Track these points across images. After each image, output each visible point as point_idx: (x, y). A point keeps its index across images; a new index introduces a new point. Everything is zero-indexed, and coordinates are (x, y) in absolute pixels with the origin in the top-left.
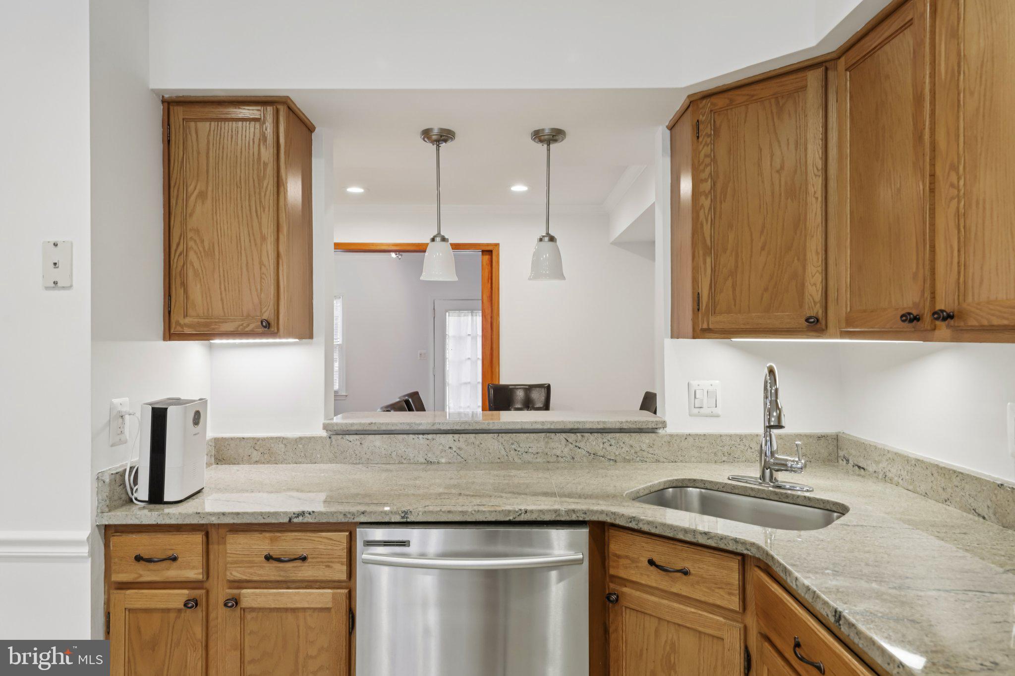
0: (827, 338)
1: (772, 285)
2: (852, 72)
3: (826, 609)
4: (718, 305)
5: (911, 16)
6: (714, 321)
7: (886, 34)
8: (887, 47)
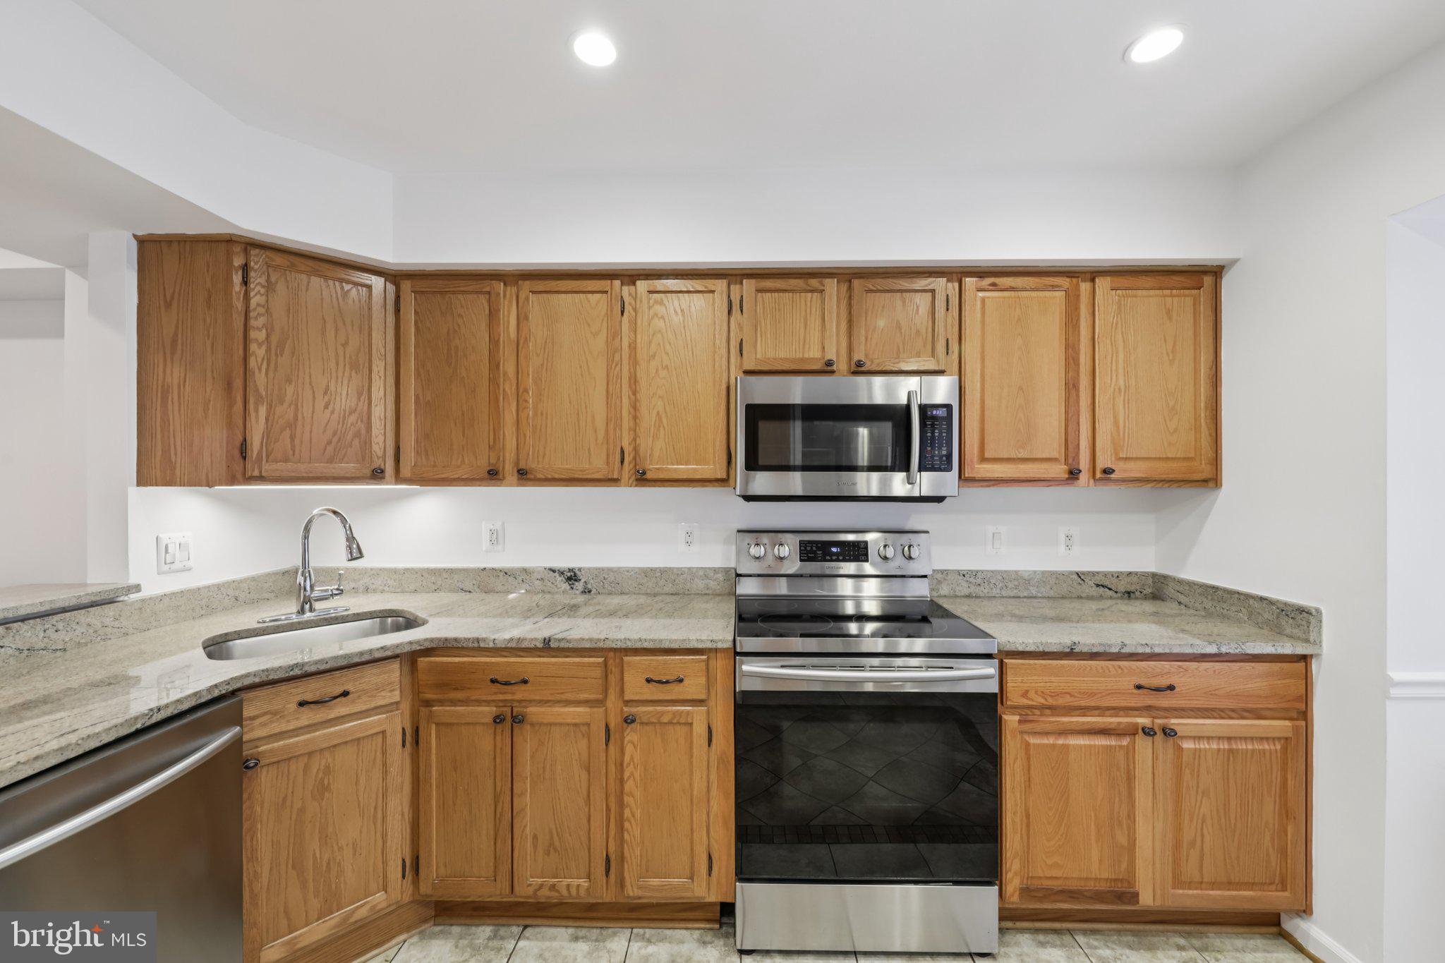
0: (384, 485)
1: (335, 440)
2: (417, 295)
3: (534, 643)
4: (271, 454)
5: (488, 289)
6: (267, 468)
7: (462, 289)
8: (460, 296)
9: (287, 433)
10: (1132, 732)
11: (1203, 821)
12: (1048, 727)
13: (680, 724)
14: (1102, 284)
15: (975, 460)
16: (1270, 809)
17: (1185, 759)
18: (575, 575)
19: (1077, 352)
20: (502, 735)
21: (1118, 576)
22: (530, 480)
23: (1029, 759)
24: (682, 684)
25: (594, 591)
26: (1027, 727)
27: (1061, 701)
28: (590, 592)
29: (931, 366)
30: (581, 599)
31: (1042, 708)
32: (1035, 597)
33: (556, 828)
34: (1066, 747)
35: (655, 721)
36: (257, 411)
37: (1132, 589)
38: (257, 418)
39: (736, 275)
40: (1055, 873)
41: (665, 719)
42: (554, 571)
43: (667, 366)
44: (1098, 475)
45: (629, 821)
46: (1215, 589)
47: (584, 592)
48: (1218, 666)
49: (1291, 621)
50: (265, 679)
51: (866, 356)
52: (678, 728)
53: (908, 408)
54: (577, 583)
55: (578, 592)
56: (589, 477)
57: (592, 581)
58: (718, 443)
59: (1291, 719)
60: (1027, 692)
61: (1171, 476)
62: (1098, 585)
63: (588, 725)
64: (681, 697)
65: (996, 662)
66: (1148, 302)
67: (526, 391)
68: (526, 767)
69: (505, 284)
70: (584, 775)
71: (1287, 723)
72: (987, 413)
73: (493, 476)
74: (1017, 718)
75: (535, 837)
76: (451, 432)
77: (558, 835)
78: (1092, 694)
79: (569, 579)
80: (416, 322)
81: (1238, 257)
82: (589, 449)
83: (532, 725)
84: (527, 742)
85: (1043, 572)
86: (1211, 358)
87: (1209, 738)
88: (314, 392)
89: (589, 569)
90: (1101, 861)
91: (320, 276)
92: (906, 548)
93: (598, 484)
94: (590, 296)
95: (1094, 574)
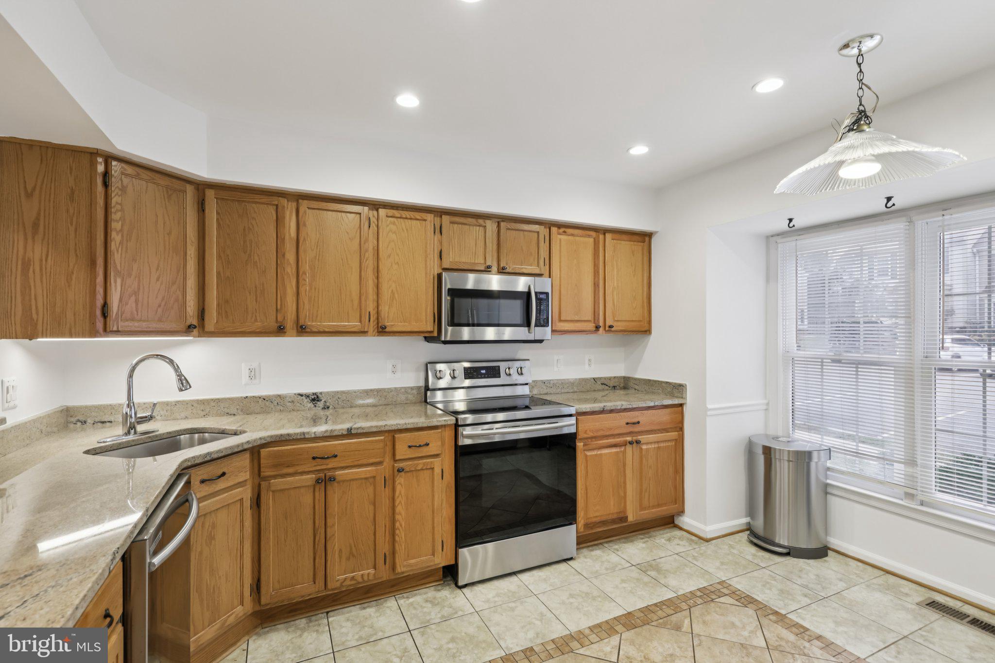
1: (163, 303)
2: (219, 201)
3: (341, 431)
4: (123, 313)
5: (276, 203)
6: (122, 325)
7: (256, 200)
8: (254, 205)
9: (133, 298)
10: (625, 444)
11: (650, 479)
12: (594, 446)
13: (427, 469)
14: (609, 236)
15: (557, 321)
16: (671, 469)
17: (643, 453)
18: (318, 397)
19: (598, 268)
20: (319, 491)
21: (610, 379)
22: (307, 332)
23: (587, 462)
24: (428, 447)
25: (331, 407)
26: (586, 447)
27: (600, 433)
28: (328, 408)
29: (537, 271)
30: (322, 413)
31: (592, 438)
32: (576, 392)
33: (354, 543)
34: (601, 454)
35: (413, 469)
36: (115, 282)
37: (615, 385)
38: (116, 286)
39: (437, 212)
40: (597, 514)
41: (419, 467)
42: (301, 395)
43: (397, 263)
44: (607, 329)
45: (399, 529)
46: (650, 380)
47: (324, 408)
48: (654, 411)
49: (677, 390)
50: (193, 463)
51: (507, 264)
52: (425, 471)
53: (529, 294)
54: (319, 403)
55: (319, 409)
56: (349, 330)
57: (330, 401)
58: (428, 310)
59: (678, 431)
60: (586, 431)
61: (634, 329)
62: (602, 384)
63: (374, 477)
64: (428, 454)
65: (574, 418)
66: (625, 246)
67: (305, 273)
68: (335, 508)
69: (288, 201)
70: (371, 507)
71: (676, 433)
72: (562, 297)
73: (280, 331)
74: (582, 444)
75: (340, 551)
76: (247, 298)
77: (355, 546)
78: (611, 429)
79: (313, 400)
80: (217, 219)
81: (657, 230)
82: (348, 313)
83: (339, 482)
84: (335, 494)
85: (579, 379)
86: (648, 275)
87: (651, 443)
88: (150, 269)
89: (328, 393)
90: (614, 505)
91: (154, 183)
92: (519, 369)
93: (353, 335)
94: (348, 214)
95: (600, 378)
